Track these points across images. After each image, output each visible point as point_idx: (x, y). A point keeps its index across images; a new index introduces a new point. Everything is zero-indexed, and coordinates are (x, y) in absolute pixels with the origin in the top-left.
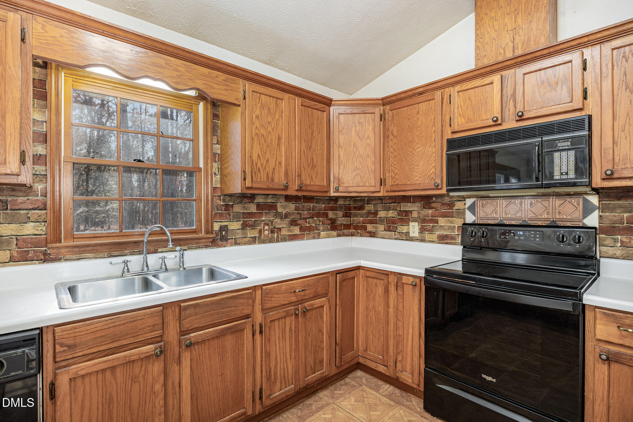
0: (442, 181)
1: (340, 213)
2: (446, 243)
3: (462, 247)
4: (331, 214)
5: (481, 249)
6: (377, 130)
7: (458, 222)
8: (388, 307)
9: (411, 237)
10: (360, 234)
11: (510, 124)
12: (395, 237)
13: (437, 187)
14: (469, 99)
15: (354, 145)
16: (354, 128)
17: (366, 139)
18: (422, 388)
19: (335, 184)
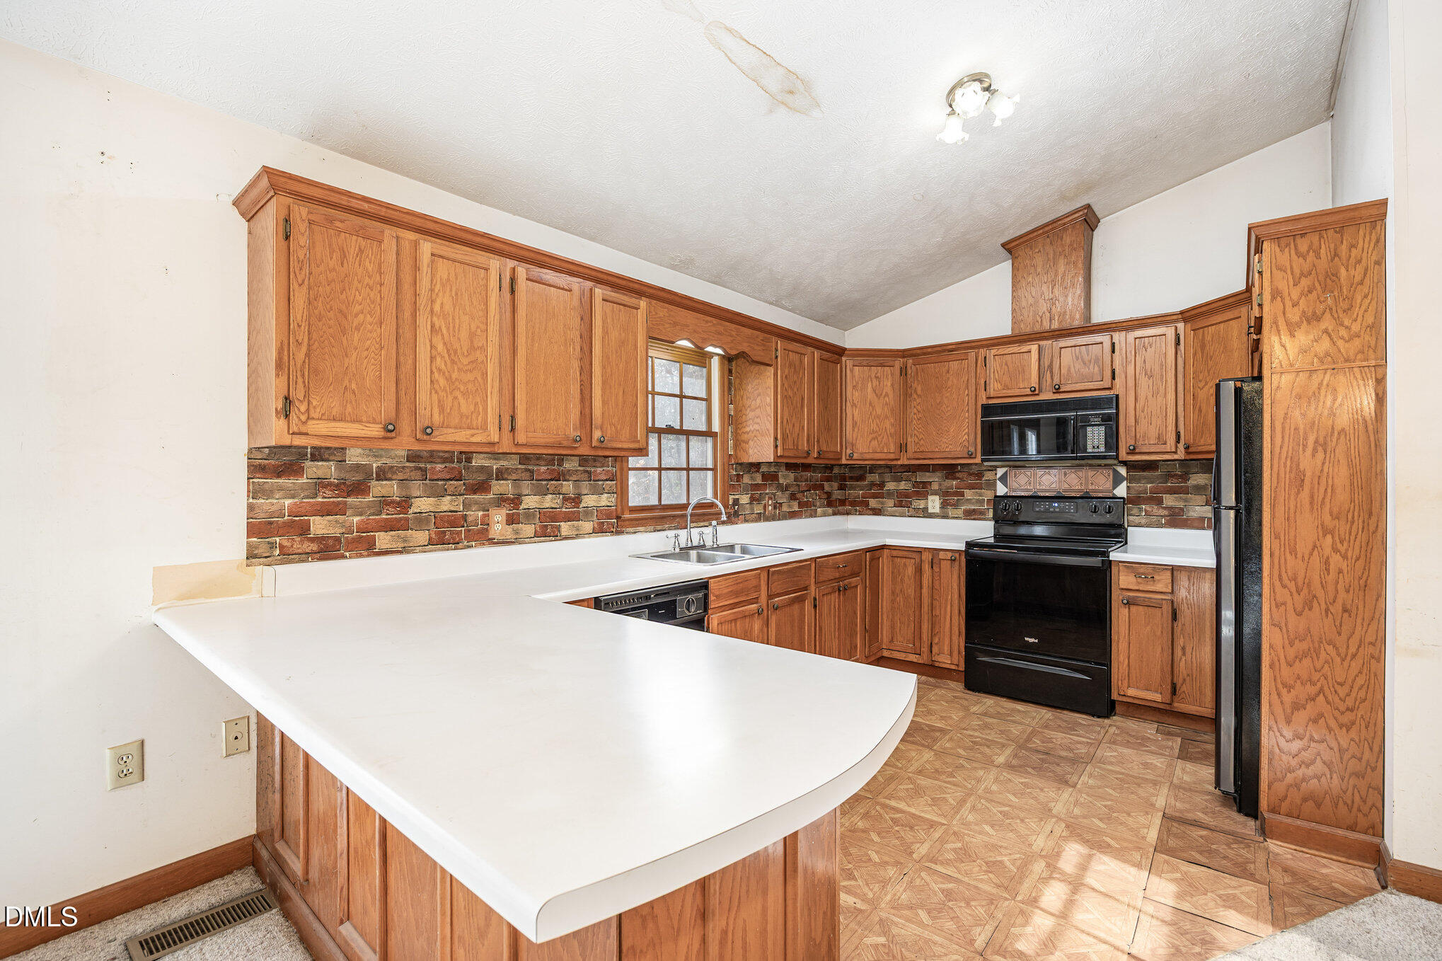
0: (976, 450)
1: (835, 485)
2: (974, 519)
3: (993, 523)
4: (827, 486)
5: (1014, 523)
6: (896, 386)
7: (988, 495)
8: (921, 588)
9: (930, 513)
10: (859, 511)
11: (1047, 396)
12: (909, 514)
13: (971, 456)
14: (1006, 364)
15: (870, 404)
16: (870, 384)
17: (884, 397)
18: (962, 668)
19: (848, 451)
